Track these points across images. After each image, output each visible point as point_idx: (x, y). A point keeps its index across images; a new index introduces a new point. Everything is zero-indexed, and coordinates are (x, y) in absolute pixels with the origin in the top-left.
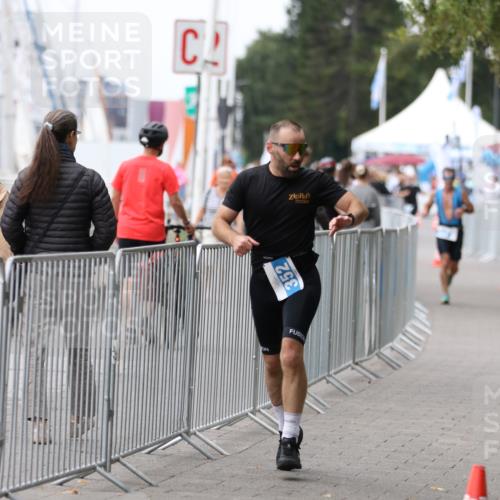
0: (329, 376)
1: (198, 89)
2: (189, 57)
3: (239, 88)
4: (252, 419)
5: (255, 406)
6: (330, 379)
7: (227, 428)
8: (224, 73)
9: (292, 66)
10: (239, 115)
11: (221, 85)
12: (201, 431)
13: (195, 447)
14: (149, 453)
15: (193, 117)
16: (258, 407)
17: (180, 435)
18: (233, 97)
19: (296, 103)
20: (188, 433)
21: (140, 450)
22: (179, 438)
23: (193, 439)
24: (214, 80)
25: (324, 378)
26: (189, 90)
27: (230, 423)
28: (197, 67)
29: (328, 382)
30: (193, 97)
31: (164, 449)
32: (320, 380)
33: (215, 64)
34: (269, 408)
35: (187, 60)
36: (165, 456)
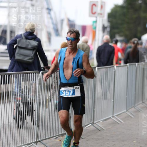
0: (135, 106)
1: (96, 22)
2: (94, 12)
3: (109, 21)
4: (112, 119)
5: (113, 114)
6: (135, 107)
7: (105, 122)
8: (104, 16)
9: (124, 15)
10: (108, 29)
11: (103, 20)
12: (97, 122)
13: (95, 127)
15: (94, 30)
16: (114, 115)
17: (91, 124)
18: (107, 24)
19: (125, 26)
20: (93, 123)
23: (95, 125)
24: (101, 19)
25: (133, 107)
26: (94, 22)
27: (106, 120)
28: (96, 15)
29: (135, 108)
30: (95, 24)
31: (86, 128)
32: (132, 107)
33: (101, 14)
34: (117, 115)
35: (93, 13)
36: (87, 130)
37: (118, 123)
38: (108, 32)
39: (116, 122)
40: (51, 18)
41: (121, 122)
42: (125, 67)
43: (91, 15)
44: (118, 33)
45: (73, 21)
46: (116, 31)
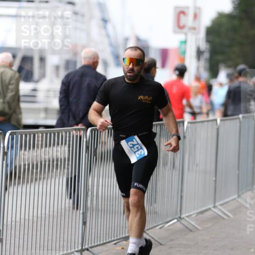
0: (253, 188)
1: (185, 42)
3: (208, 41)
4: (212, 211)
5: (215, 203)
7: (201, 216)
8: (198, 33)
9: (234, 29)
10: (207, 55)
11: (198, 40)
12: (187, 217)
13: (184, 225)
14: (161, 228)
15: (182, 56)
16: (217, 204)
17: (177, 219)
18: (204, 46)
19: (236, 49)
20: (180, 218)
21: (155, 227)
22: (175, 220)
23: (183, 221)
24: (194, 37)
25: (250, 190)
26: (182, 42)
27: (202, 212)
28: (185, 30)
30: (183, 46)
31: (169, 226)
32: (247, 191)
33: (194, 29)
34: (222, 205)
35: (180, 27)
36: (168, 230)
37: (224, 218)
38: (206, 59)
39: (219, 216)
40: (108, 36)
41: (229, 216)
42: (235, 121)
43: (177, 29)
44: (224, 62)
45: (145, 41)
46: (220, 57)
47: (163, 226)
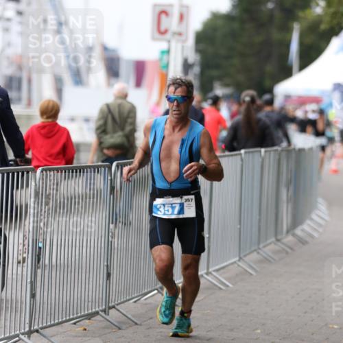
0: (259, 249)
1: (168, 52)
2: (163, 28)
3: (198, 50)
4: (206, 278)
5: (208, 268)
6: (260, 251)
8: (185, 41)
9: (234, 35)
10: (197, 70)
11: (184, 49)
14: (135, 302)
15: (164, 71)
16: (210, 270)
17: (157, 289)
18: (193, 57)
19: (236, 61)
20: (161, 288)
21: (129, 300)
22: (156, 292)
24: (180, 45)
25: (255, 250)
26: (163, 52)
28: (168, 36)
29: (258, 253)
30: (165, 57)
31: (146, 299)
32: (252, 252)
33: (180, 34)
34: (217, 271)
35: (161, 32)
36: (146, 304)
37: (220, 289)
38: (195, 75)
39: (215, 285)
41: (228, 286)
42: (235, 157)
43: (157, 35)
44: (220, 78)
46: (215, 73)
47: (139, 299)
